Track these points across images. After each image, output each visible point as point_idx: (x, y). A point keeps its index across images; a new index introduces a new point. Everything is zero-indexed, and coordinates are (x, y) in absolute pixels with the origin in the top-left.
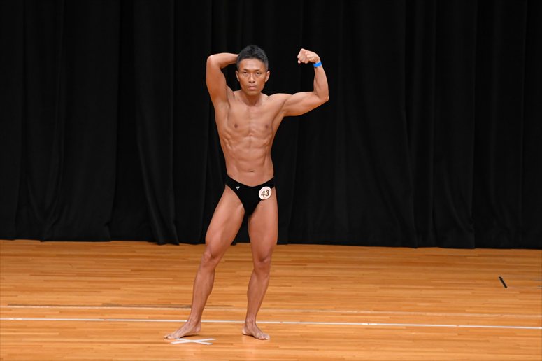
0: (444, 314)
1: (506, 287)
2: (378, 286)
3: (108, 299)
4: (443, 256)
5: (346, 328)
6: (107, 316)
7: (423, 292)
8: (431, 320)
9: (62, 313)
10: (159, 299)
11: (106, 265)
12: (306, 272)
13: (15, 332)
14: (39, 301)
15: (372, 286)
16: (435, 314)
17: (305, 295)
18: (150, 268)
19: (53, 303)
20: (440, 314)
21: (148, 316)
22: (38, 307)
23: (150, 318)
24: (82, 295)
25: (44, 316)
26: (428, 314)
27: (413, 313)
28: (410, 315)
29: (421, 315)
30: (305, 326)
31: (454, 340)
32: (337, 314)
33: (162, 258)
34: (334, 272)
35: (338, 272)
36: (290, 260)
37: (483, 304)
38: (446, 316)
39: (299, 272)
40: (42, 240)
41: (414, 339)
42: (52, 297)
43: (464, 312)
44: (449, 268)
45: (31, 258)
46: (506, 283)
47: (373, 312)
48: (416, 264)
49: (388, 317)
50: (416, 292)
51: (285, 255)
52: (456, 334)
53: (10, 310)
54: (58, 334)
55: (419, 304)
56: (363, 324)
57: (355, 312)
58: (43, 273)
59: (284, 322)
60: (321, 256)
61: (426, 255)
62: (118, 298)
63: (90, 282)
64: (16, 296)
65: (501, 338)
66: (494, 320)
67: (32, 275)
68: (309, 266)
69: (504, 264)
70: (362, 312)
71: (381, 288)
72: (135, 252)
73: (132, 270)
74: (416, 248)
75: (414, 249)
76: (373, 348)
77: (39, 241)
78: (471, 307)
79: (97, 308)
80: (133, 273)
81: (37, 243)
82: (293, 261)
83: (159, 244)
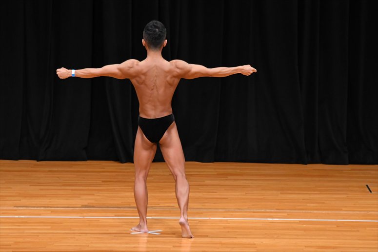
0: (327, 212)
1: (371, 192)
2: (279, 192)
3: (86, 203)
4: (325, 170)
5: (256, 222)
6: (85, 214)
7: (312, 196)
8: (317, 217)
9: (53, 212)
10: (122, 202)
11: (84, 178)
12: (227, 183)
13: (19, 226)
14: (36, 204)
15: (275, 192)
16: (320, 212)
17: (227, 198)
18: (115, 180)
19: (46, 206)
20: (324, 212)
21: (114, 214)
22: (35, 208)
23: (115, 216)
24: (67, 200)
25: (40, 215)
26: (315, 212)
27: (304, 211)
28: (302, 212)
29: (310, 213)
30: (227, 221)
31: (334, 231)
32: (250, 212)
33: (124, 172)
34: (247, 182)
35: (250, 182)
36: (216, 174)
37: (355, 204)
38: (328, 213)
39: (222, 182)
40: (38, 160)
41: (305, 230)
42: (46, 201)
43: (341, 210)
44: (329, 179)
45: (30, 173)
46: (371, 189)
47: (275, 211)
48: (306, 176)
49: (286, 214)
50: (307, 196)
51: (213, 170)
52: (336, 226)
53: (16, 210)
54: (49, 227)
55: (308, 205)
56: (269, 219)
57: (263, 210)
58: (39, 184)
59: (211, 218)
60: (238, 171)
61: (314, 170)
62: (93, 201)
63: (72, 190)
64: (20, 200)
65: (368, 229)
66: (363, 216)
67: (31, 185)
68: (229, 177)
69: (369, 176)
70: (268, 211)
71: (281, 193)
72: (104, 168)
73: (103, 182)
74: (306, 164)
75: (305, 166)
76: (275, 236)
77: (36, 161)
78: (346, 207)
79: (78, 209)
80: (103, 183)
81: (35, 162)
82: (218, 175)
83: (122, 163)
